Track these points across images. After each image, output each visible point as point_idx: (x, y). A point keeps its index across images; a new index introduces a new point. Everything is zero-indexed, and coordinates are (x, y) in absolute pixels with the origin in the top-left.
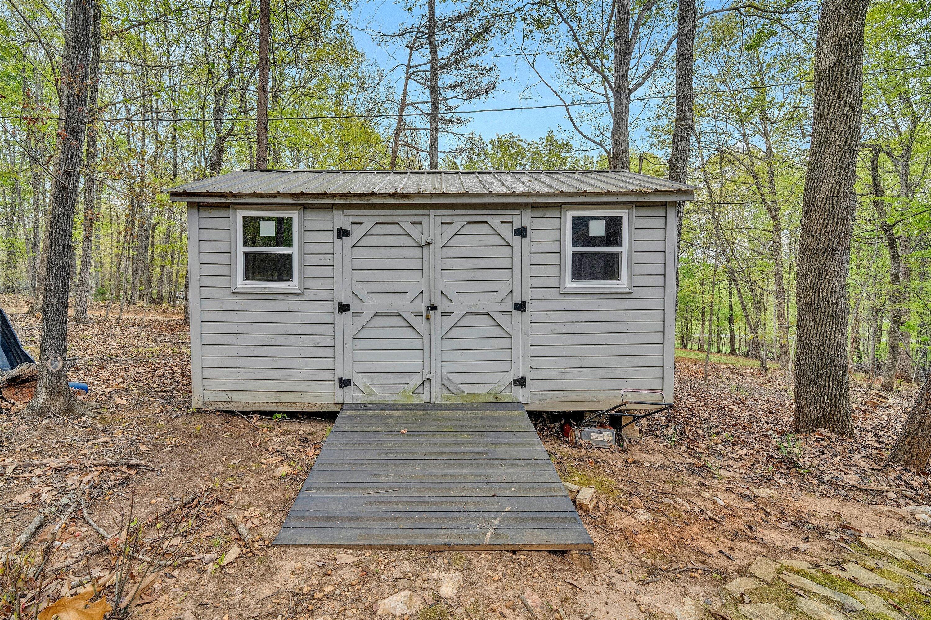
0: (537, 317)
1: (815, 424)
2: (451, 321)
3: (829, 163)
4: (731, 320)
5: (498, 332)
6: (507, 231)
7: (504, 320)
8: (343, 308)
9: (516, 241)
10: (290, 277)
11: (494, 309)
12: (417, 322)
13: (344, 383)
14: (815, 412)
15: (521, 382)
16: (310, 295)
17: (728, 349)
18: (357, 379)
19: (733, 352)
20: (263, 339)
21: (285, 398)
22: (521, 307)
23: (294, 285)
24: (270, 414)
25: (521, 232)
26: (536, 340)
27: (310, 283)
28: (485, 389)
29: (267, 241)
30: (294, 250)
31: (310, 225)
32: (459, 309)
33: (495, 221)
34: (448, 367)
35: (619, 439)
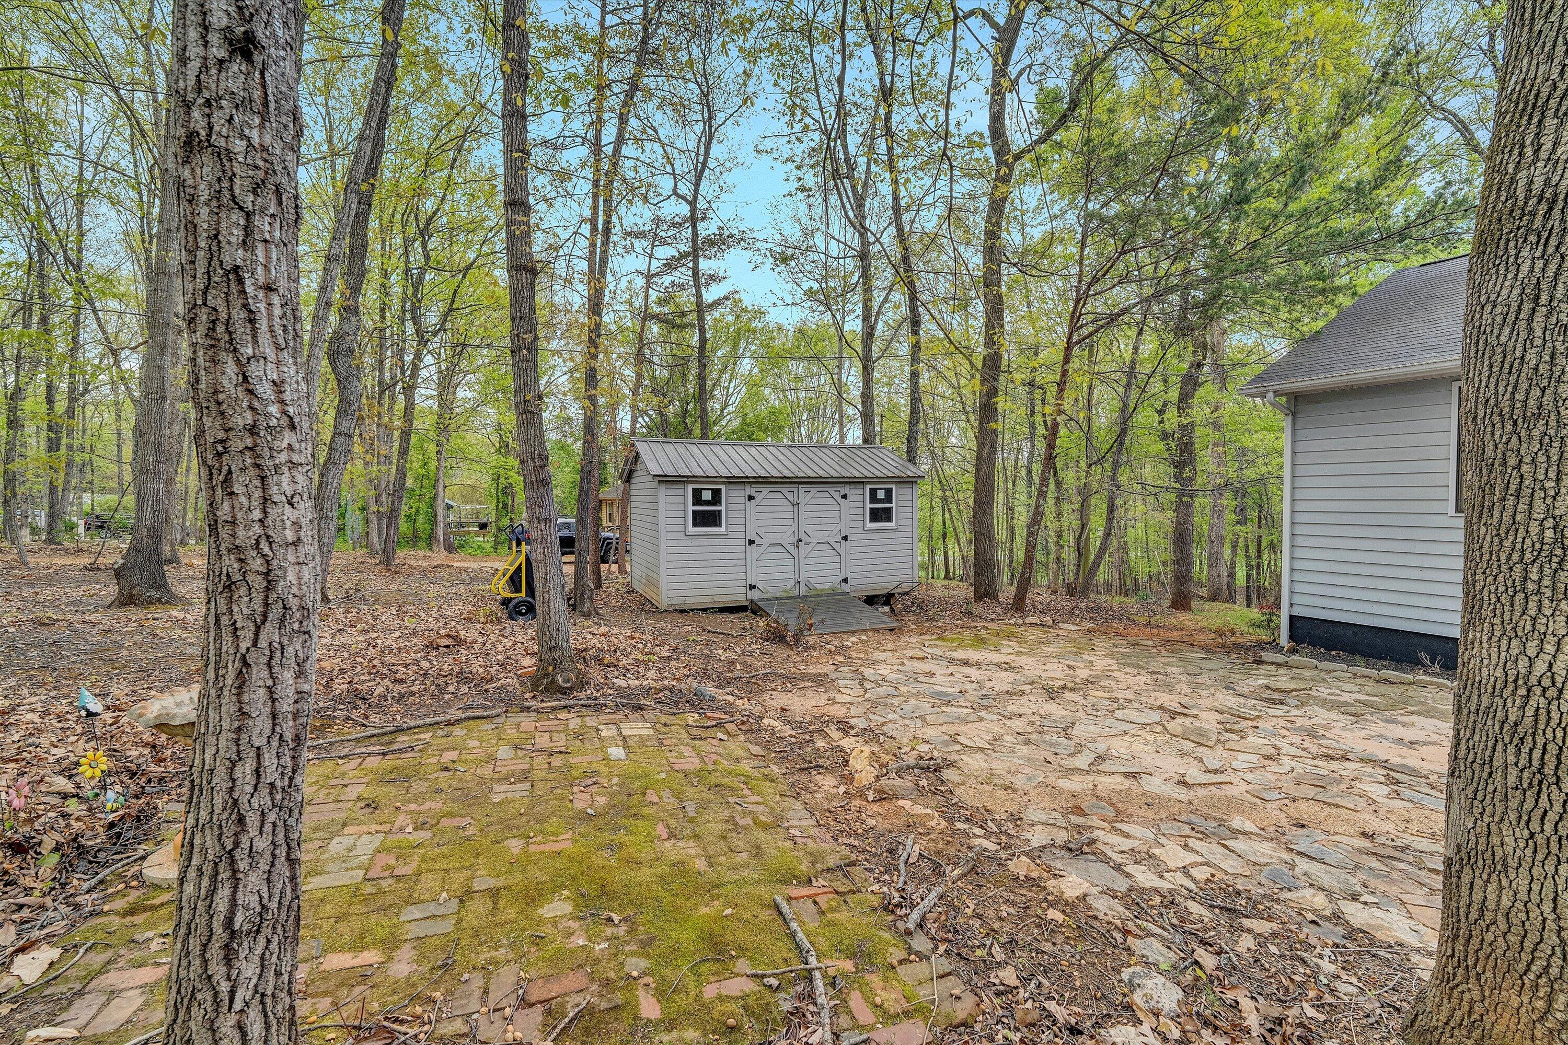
0: (854, 543)
1: (982, 597)
2: (810, 547)
3: (985, 455)
4: (944, 536)
5: (833, 553)
6: (837, 496)
7: (836, 546)
8: (751, 542)
9: (842, 501)
10: (719, 525)
11: (831, 540)
12: (790, 548)
13: (752, 587)
14: (982, 591)
15: (845, 581)
16: (731, 535)
17: (942, 574)
18: (759, 585)
19: (947, 577)
20: (704, 563)
21: (717, 599)
22: (845, 538)
23: (721, 529)
24: (705, 610)
25: (845, 497)
26: (853, 556)
27: (732, 528)
28: (826, 586)
29: (708, 503)
30: (722, 508)
31: (732, 493)
32: (813, 540)
33: (831, 490)
34: (808, 574)
35: (893, 610)
